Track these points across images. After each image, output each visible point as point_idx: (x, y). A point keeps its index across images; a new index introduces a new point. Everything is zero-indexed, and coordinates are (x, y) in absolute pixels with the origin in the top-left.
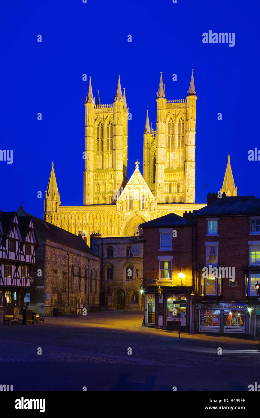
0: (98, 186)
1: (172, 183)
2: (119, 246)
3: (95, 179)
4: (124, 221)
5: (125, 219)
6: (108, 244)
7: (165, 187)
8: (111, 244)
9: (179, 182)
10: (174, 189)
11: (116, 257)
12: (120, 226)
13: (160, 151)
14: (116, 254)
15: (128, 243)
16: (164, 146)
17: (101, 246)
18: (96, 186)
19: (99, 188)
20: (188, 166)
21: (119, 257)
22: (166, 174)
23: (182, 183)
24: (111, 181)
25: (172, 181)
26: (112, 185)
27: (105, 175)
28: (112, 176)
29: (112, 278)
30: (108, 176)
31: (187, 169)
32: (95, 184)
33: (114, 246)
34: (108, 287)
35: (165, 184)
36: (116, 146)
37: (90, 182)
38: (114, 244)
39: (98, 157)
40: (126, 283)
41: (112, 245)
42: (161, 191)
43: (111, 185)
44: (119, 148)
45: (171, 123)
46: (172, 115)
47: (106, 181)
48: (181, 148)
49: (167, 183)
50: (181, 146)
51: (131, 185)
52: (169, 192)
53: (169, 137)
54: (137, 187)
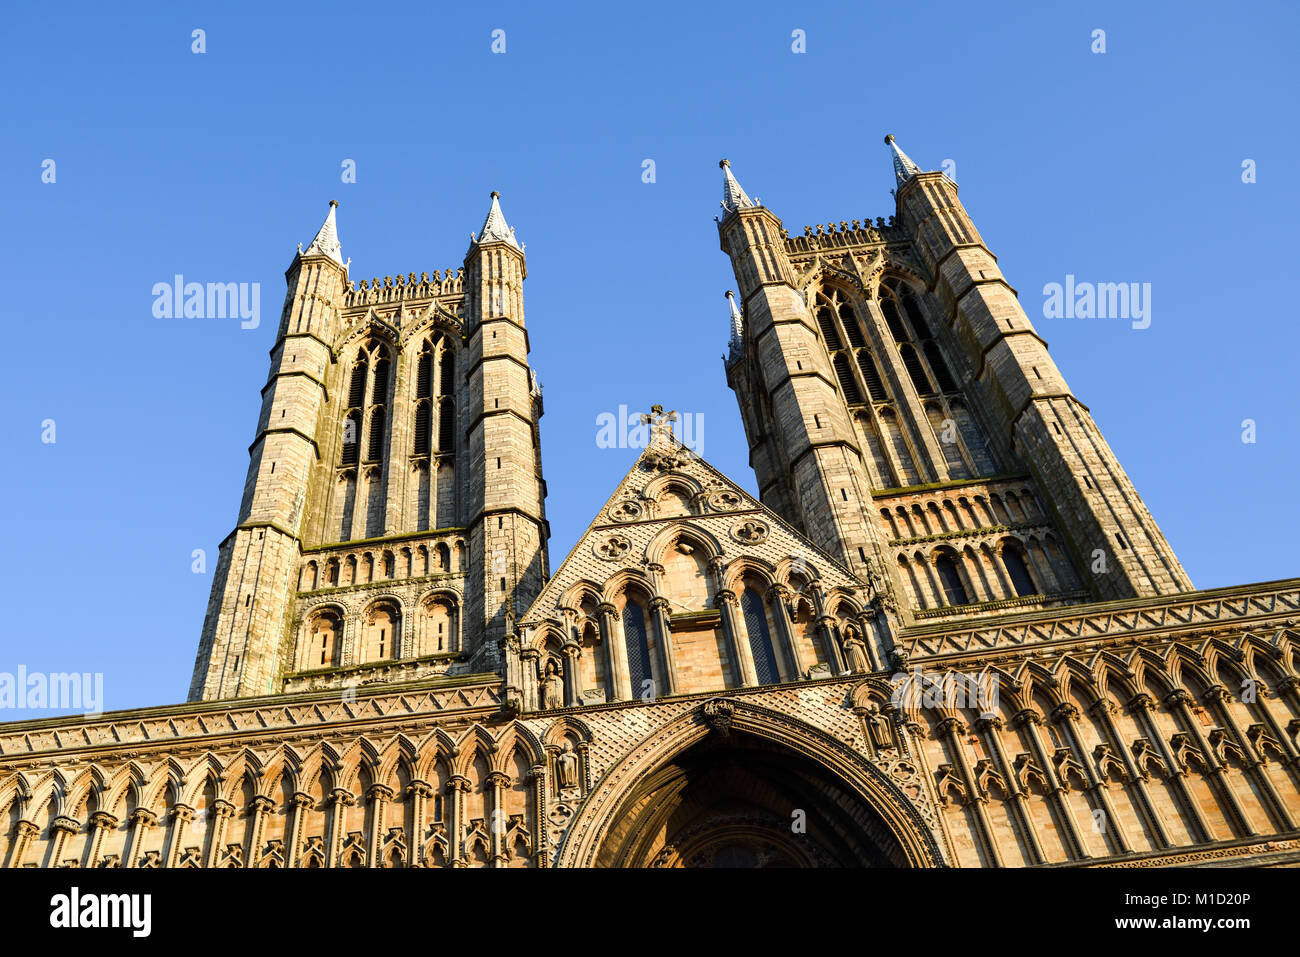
0: (331, 634)
1: (958, 549)
3: (306, 586)
4: (590, 792)
5: (594, 775)
9: (1013, 535)
10: (986, 578)
12: (555, 840)
13: (807, 389)
18: (315, 630)
19: (338, 646)
20: (1049, 418)
22: (892, 505)
23: (1041, 537)
24: (443, 585)
25: (950, 535)
26: (452, 612)
27: (400, 561)
28: (455, 557)
30: (418, 565)
31: (1052, 430)
32: (308, 623)
35: (902, 559)
36: (486, 397)
37: (262, 589)
39: (341, 489)
43: (440, 615)
44: (501, 407)
45: (834, 308)
46: (833, 272)
47: (402, 590)
48: (936, 387)
49: (913, 549)
50: (932, 381)
51: (628, 525)
52: (948, 604)
53: (842, 357)
54: (682, 538)
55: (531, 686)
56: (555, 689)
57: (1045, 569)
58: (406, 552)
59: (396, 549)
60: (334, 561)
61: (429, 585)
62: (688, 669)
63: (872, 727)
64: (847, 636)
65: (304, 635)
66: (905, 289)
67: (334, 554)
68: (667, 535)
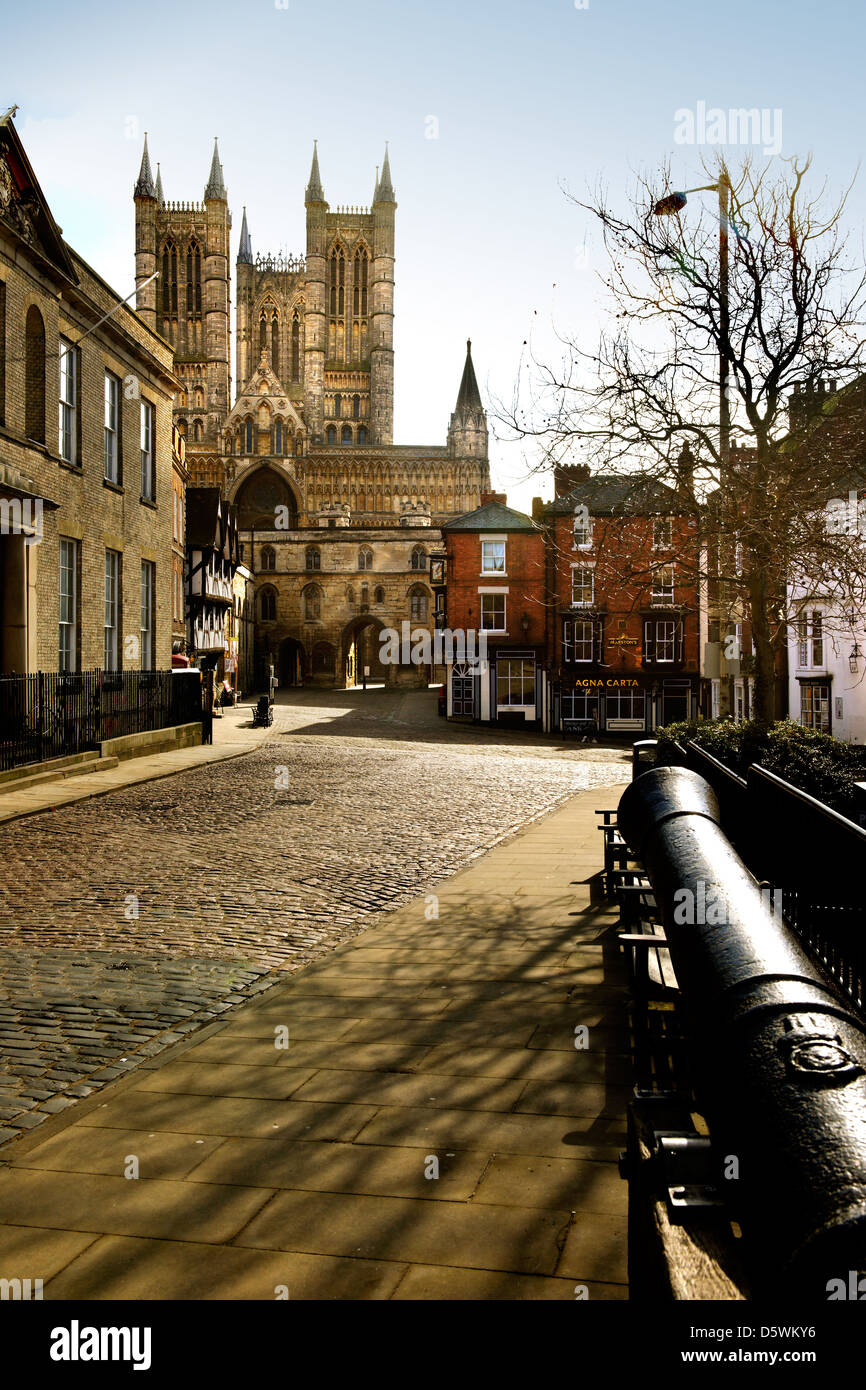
1: (342, 396)
2: (289, 546)
4: (234, 480)
5: (236, 475)
6: (263, 542)
7: (326, 403)
8: (271, 542)
9: (359, 394)
10: (347, 408)
11: (283, 571)
13: (315, 320)
14: (281, 564)
15: (310, 541)
16: (323, 311)
17: (247, 547)
21: (291, 571)
22: (329, 374)
24: (199, 384)
25: (341, 391)
26: (203, 393)
27: (186, 370)
28: (203, 372)
29: (273, 616)
30: (192, 373)
31: (377, 365)
33: (278, 547)
34: (266, 637)
35: (327, 397)
38: (277, 542)
39: (165, 324)
40: (306, 627)
41: (273, 545)
42: (318, 413)
43: (199, 394)
44: (217, 308)
45: (338, 258)
46: (341, 240)
48: (360, 316)
49: (330, 394)
50: (360, 311)
52: (334, 415)
53: (334, 289)
54: (264, 402)
55: (223, 446)
56: (229, 449)
57: (363, 408)
58: (188, 366)
62: (261, 448)
63: (297, 473)
66: (365, 254)
68: (260, 402)
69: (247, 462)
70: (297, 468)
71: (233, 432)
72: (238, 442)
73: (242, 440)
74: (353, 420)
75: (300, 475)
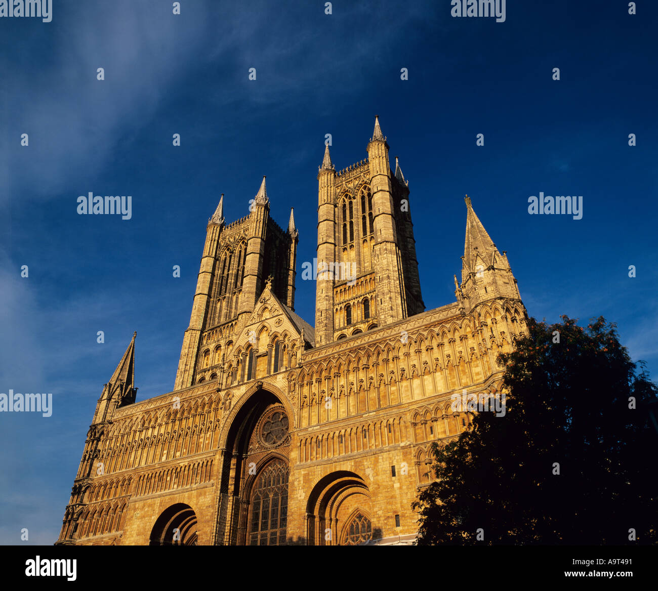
1: (352, 304)
3: (205, 343)
4: (230, 412)
5: (232, 406)
7: (336, 316)
9: (368, 295)
10: (357, 314)
13: (322, 250)
18: (205, 356)
19: (209, 360)
20: (378, 253)
22: (339, 289)
23: (374, 296)
24: (231, 338)
25: (351, 299)
26: (233, 345)
28: (236, 327)
30: (227, 332)
32: (203, 354)
35: (337, 310)
36: (245, 270)
37: (189, 350)
39: (218, 305)
42: (325, 325)
43: (231, 347)
44: (248, 274)
45: (347, 203)
46: (347, 189)
47: (222, 341)
49: (340, 306)
50: (368, 231)
51: (252, 324)
52: (346, 325)
53: (345, 226)
54: (264, 327)
57: (373, 308)
58: (224, 327)
59: (222, 327)
60: (210, 333)
61: (228, 339)
62: (259, 370)
64: (292, 356)
65: (201, 359)
66: (368, 190)
67: (210, 331)
68: (260, 327)
69: (243, 389)
70: (289, 382)
71: (234, 364)
72: (239, 372)
73: (243, 370)
74: (362, 322)
75: (292, 389)
